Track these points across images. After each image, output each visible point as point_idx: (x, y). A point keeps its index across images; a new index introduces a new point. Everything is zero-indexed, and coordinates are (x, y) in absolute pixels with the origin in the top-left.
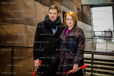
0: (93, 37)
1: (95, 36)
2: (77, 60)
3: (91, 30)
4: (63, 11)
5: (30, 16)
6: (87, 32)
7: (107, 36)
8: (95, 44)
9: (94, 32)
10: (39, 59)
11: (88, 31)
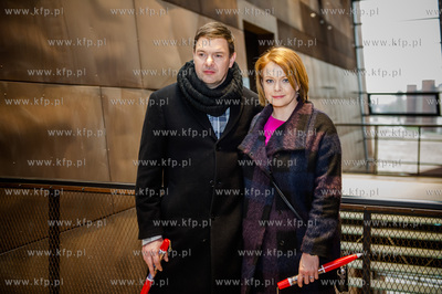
0: (365, 115)
1: (371, 113)
2: (313, 240)
3: (356, 89)
4: (245, 23)
5: (117, 50)
6: (339, 98)
7: (420, 110)
8: (373, 141)
9: (369, 95)
10: (160, 237)
11: (344, 93)
